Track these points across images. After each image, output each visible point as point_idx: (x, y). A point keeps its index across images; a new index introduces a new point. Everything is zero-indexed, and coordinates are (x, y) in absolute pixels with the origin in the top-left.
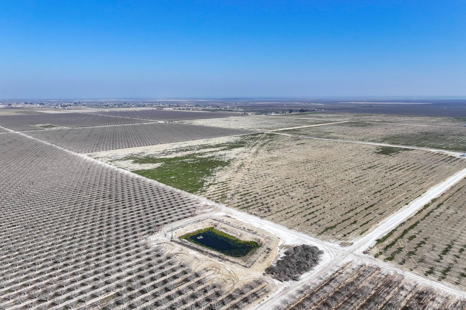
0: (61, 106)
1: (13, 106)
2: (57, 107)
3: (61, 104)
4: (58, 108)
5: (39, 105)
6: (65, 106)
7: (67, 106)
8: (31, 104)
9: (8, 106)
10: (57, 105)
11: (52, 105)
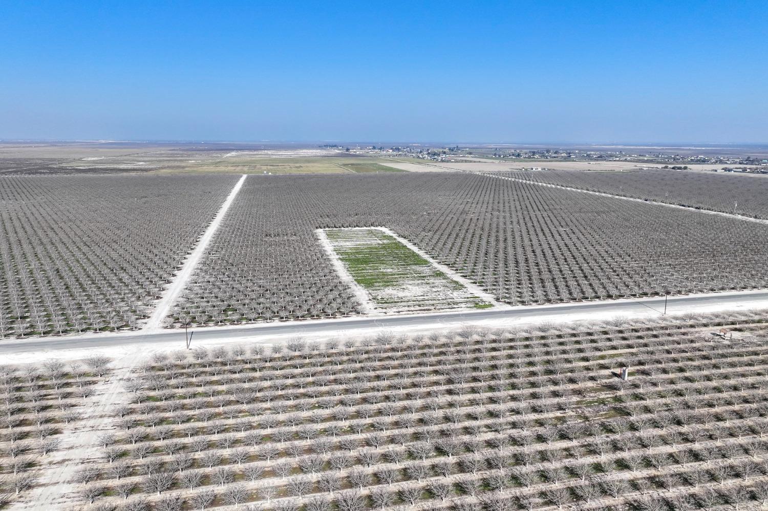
0: (429, 154)
1: (352, 152)
2: (421, 156)
3: (428, 150)
4: (423, 158)
5: (391, 151)
6: (435, 154)
7: (439, 155)
8: (381, 149)
9: (344, 151)
10: (421, 152)
11: (412, 151)
